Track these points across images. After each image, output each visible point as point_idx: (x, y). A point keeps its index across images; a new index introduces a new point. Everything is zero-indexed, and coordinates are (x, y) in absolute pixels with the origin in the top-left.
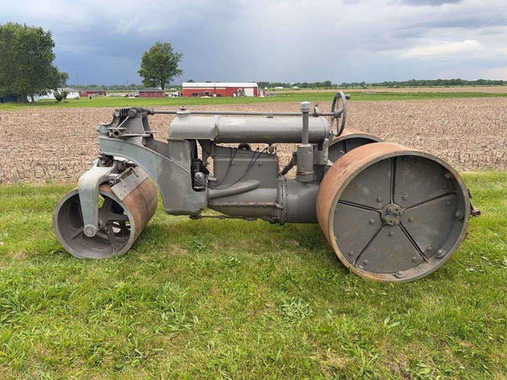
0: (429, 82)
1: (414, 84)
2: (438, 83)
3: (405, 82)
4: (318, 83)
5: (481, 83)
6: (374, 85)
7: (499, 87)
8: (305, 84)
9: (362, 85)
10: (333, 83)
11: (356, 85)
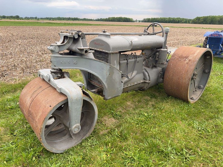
0: (66, 18)
1: (59, 19)
2: (69, 19)
3: (55, 18)
4: (12, 16)
5: (85, 19)
6: (41, 19)
7: (91, 22)
8: (4, 16)
9: (36, 18)
10: (20, 17)
11: (33, 18)
